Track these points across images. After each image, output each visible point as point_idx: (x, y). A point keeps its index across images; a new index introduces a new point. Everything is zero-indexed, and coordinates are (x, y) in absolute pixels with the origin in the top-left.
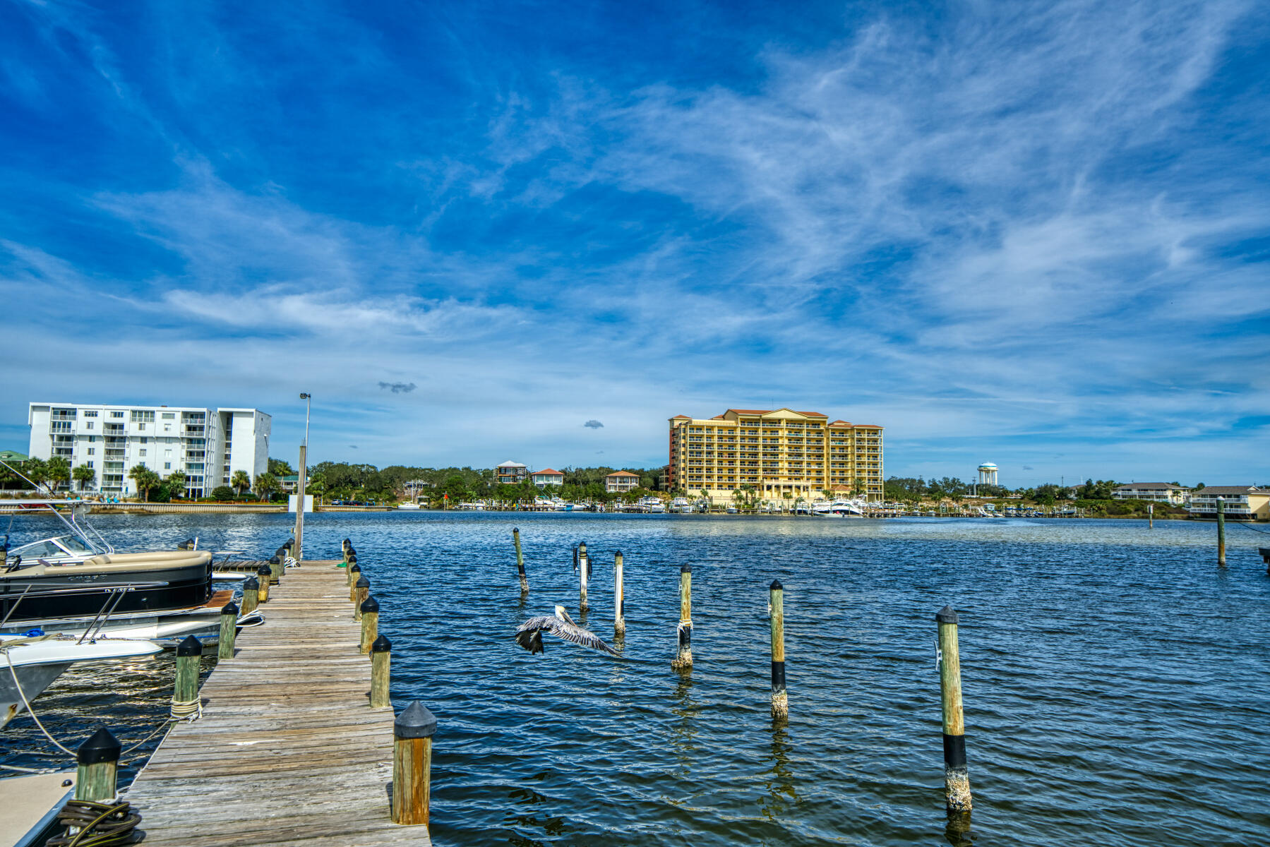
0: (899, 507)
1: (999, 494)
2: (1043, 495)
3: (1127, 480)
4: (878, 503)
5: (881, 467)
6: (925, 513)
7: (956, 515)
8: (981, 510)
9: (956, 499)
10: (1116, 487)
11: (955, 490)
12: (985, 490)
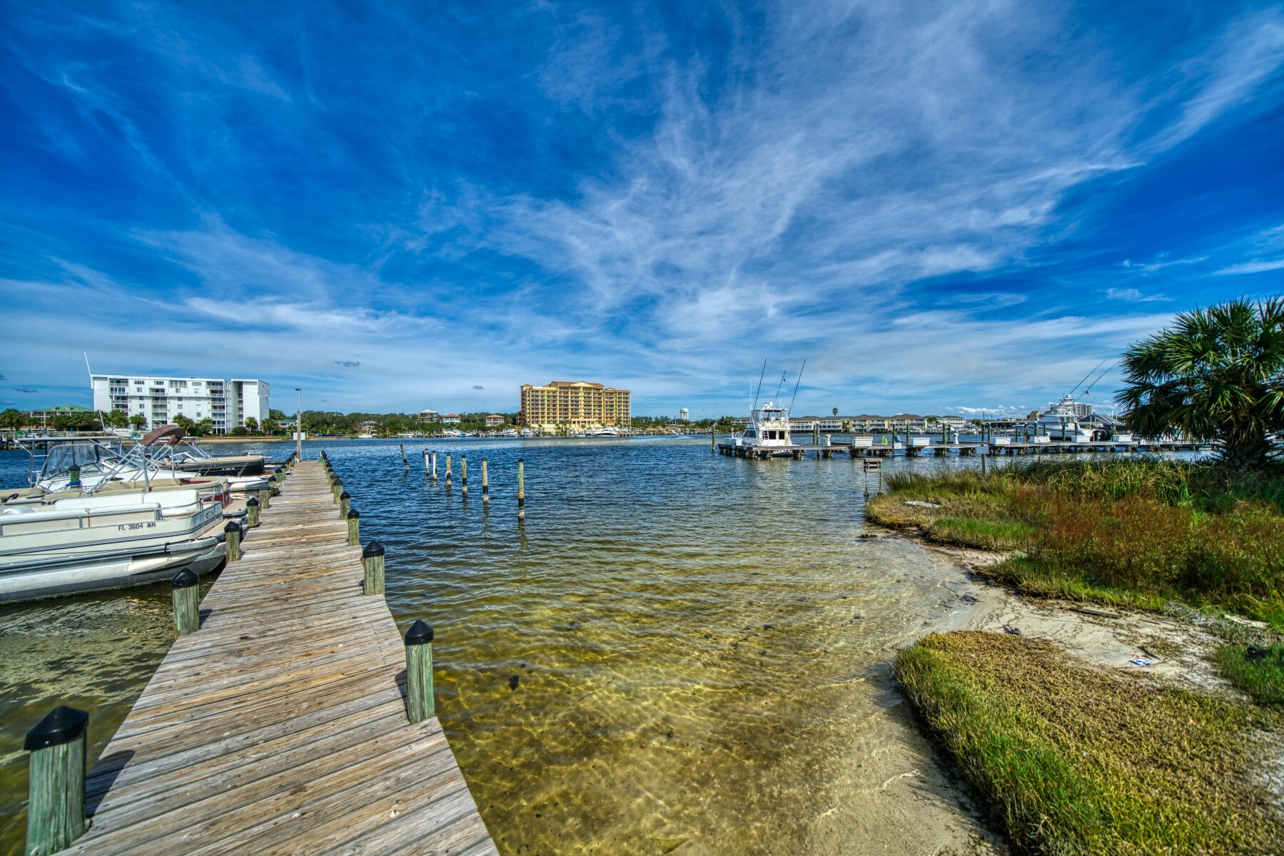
0: (638, 431)
1: (686, 423)
2: (704, 424)
3: (738, 416)
4: (626, 430)
5: (630, 411)
6: (648, 434)
7: (662, 434)
8: (674, 432)
9: (664, 426)
10: (733, 419)
11: (663, 422)
12: (680, 422)
